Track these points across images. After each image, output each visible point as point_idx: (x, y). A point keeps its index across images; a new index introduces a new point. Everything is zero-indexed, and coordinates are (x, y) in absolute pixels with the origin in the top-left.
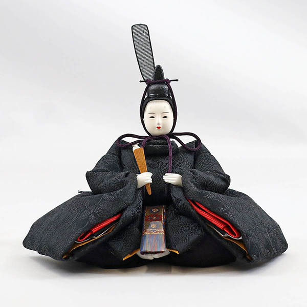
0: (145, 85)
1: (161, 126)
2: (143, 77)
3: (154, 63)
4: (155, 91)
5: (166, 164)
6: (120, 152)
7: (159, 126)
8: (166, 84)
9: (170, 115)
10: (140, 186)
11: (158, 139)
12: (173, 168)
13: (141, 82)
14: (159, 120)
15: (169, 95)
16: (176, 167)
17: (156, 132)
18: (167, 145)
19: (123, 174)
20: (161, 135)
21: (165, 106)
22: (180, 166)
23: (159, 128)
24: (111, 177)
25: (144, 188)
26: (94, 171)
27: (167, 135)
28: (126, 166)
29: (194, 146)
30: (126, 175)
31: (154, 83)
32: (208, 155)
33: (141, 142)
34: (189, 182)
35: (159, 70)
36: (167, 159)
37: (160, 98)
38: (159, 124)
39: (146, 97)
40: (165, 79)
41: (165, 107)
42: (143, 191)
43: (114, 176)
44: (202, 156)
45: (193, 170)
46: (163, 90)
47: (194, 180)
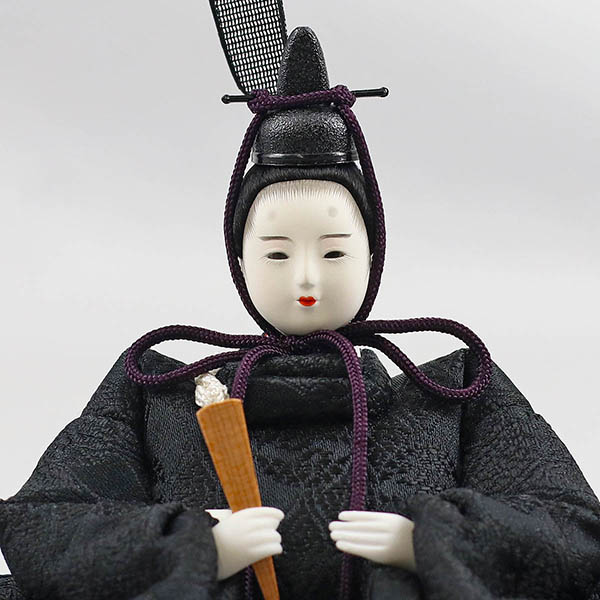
0: (244, 115)
1: (315, 293)
2: (237, 79)
3: (282, 19)
4: (290, 141)
5: (343, 461)
6: (140, 407)
7: (306, 295)
8: (336, 110)
9: (357, 244)
10: (227, 569)
11: (305, 352)
12: (371, 478)
13: (227, 100)
14: (307, 267)
15: (349, 157)
16: (385, 476)
17: (295, 320)
18: (345, 376)
19: (153, 514)
20: (318, 332)
21: (332, 205)
22: (402, 472)
23: (308, 302)
24: (98, 529)
25: (247, 578)
26: (27, 500)
27: (341, 330)
28: (168, 470)
29: (460, 377)
30: (169, 525)
31: (283, 108)
32: (522, 414)
33: (230, 365)
34: (448, 556)
35: (305, 50)
36: (346, 441)
37: (313, 172)
38: (306, 286)
39: (250, 164)
40: (332, 85)
41: (332, 212)
42: (242, 590)
43: (115, 523)
44: (496, 422)
45: (460, 492)
46: (322, 135)
47: (468, 545)
